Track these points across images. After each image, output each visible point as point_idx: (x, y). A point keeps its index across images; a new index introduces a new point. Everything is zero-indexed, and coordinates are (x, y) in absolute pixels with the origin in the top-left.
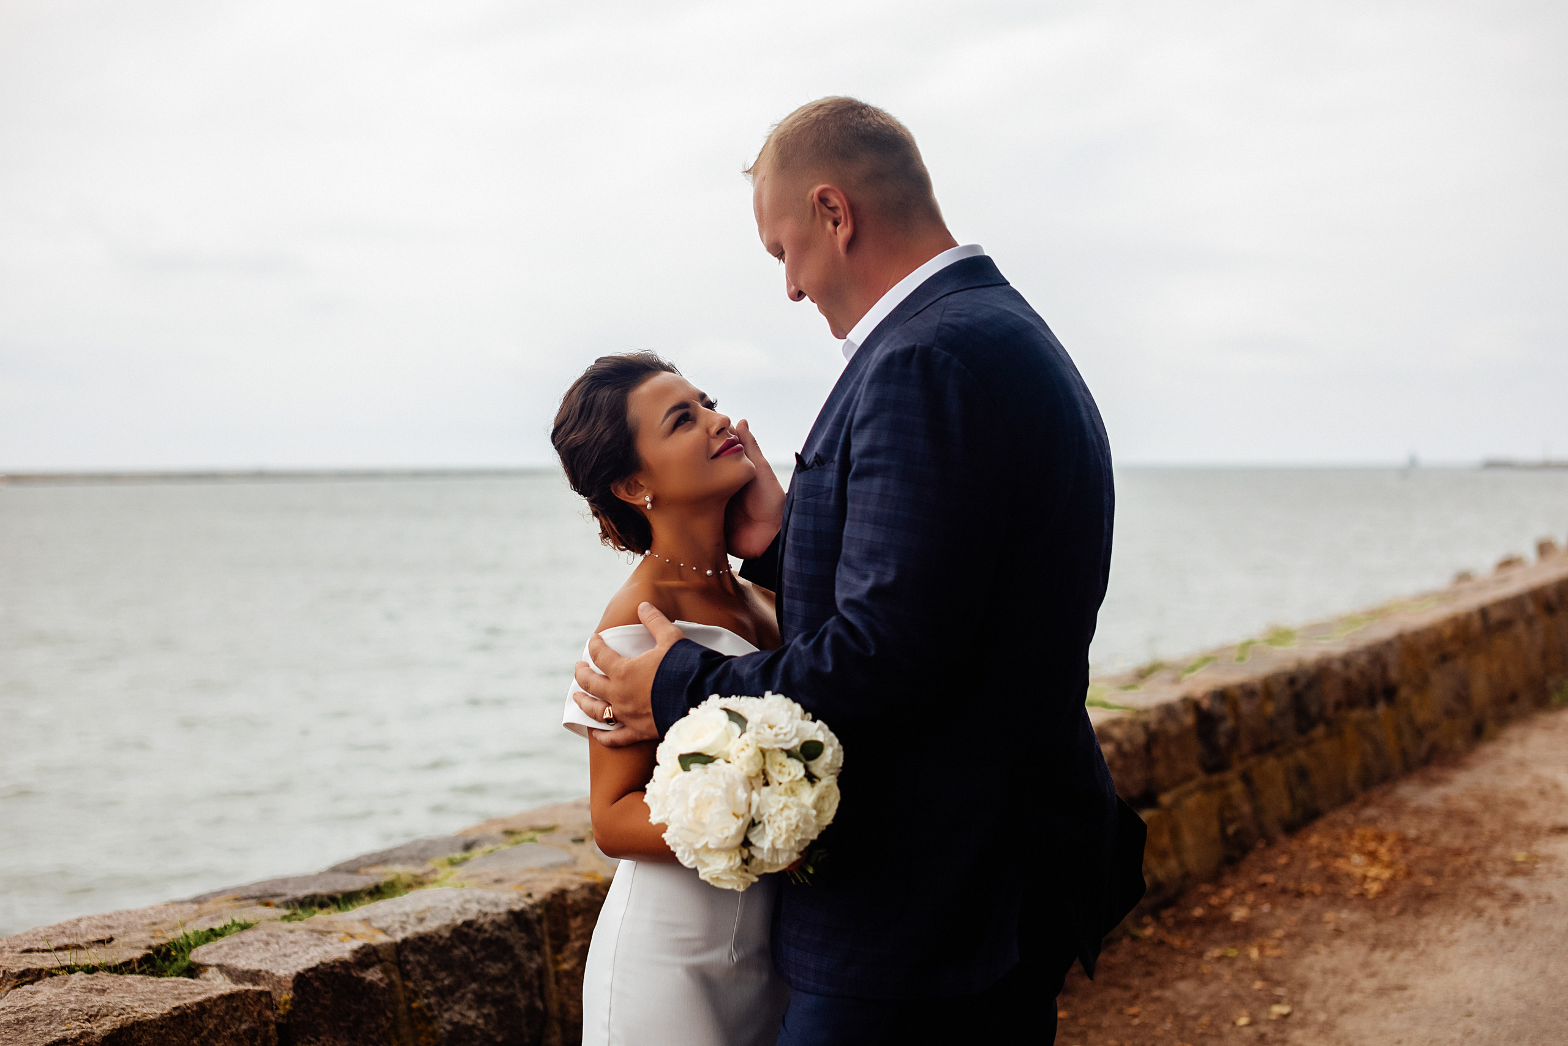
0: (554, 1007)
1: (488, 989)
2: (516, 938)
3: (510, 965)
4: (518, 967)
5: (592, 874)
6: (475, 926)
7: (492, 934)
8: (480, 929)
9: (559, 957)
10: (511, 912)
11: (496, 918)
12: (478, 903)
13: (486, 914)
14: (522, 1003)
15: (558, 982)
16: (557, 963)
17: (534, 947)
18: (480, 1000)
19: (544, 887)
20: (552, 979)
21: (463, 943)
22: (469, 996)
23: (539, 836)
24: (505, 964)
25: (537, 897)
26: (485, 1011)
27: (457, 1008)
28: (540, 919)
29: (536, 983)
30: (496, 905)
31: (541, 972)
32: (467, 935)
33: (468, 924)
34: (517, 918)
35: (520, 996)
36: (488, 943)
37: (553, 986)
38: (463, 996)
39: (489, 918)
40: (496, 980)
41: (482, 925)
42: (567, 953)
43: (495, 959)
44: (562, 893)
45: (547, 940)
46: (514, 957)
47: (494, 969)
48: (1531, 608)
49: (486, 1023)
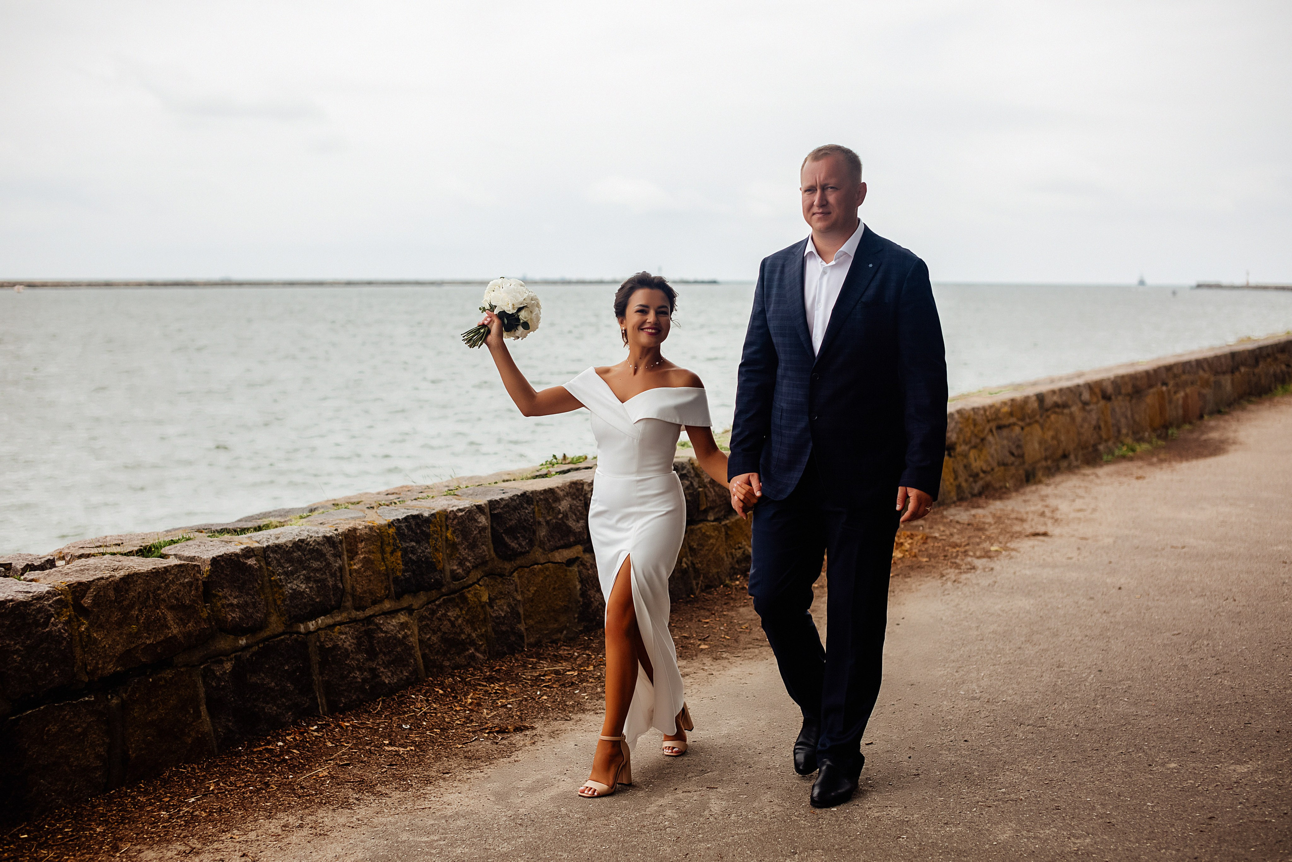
0: (348, 587)
1: (312, 574)
2: (327, 550)
3: (324, 563)
4: (328, 564)
5: (372, 522)
6: (305, 543)
7: (314, 547)
8: (308, 544)
9: (352, 562)
10: (325, 537)
11: (317, 539)
12: (308, 531)
13: (311, 537)
14: (331, 583)
15: (350, 575)
16: (350, 565)
17: (338, 555)
18: (308, 579)
19: (343, 527)
20: (348, 573)
21: (299, 550)
22: (302, 577)
23: (350, 506)
24: (321, 563)
25: (340, 531)
26: (310, 585)
27: (295, 582)
28: (341, 542)
29: (338, 574)
30: (317, 533)
31: (341, 569)
32: (301, 546)
33: (302, 541)
34: (328, 540)
35: (329, 579)
36: (312, 551)
37: (348, 576)
38: (299, 576)
39: (313, 539)
40: (316, 570)
41: (309, 542)
42: (356, 561)
43: (316, 560)
44: (355, 529)
45: (345, 553)
46: (326, 560)
47: (315, 564)
48: (1086, 396)
49: (311, 591)
